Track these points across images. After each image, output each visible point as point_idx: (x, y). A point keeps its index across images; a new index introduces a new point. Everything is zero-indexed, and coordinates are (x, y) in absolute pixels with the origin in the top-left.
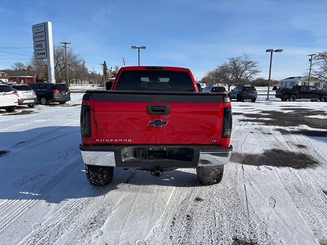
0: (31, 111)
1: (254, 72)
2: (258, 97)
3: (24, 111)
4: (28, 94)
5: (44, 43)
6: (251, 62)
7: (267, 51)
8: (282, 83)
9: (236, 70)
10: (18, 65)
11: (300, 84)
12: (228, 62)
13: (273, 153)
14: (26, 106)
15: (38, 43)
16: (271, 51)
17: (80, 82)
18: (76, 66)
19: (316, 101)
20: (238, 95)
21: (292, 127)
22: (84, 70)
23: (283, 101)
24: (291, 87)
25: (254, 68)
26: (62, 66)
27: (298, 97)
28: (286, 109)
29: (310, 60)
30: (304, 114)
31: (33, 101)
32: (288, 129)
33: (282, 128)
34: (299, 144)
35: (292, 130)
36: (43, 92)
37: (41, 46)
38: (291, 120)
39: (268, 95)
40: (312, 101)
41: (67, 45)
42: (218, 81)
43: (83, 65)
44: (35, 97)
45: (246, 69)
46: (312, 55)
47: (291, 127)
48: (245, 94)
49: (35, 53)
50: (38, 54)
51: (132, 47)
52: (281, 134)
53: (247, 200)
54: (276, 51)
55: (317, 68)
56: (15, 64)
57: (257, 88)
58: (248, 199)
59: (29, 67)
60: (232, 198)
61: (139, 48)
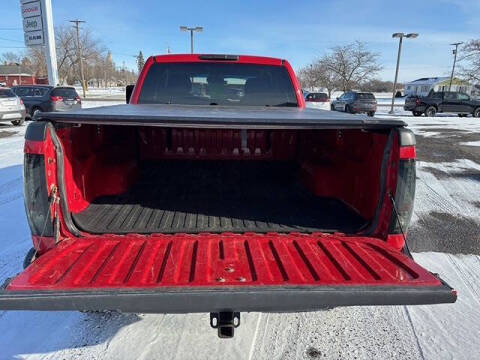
0: (15, 133)
1: (372, 70)
2: (378, 108)
3: (4, 132)
4: (11, 103)
5: (38, 20)
6: (367, 54)
7: (394, 36)
8: (409, 88)
9: (343, 67)
10: (9, 56)
11: (436, 90)
12: (330, 53)
13: (435, 222)
14: (10, 123)
15: (30, 20)
16: (401, 36)
17: (104, 83)
18: (96, 58)
19: (465, 116)
20: (347, 106)
21: (449, 164)
22: (109, 65)
23: (415, 115)
24: (426, 94)
25: (373, 64)
26: (75, 58)
27: (440, 110)
28: (427, 130)
29: (455, 52)
30: (458, 140)
31: (19, 115)
32: (442, 167)
33: (432, 165)
34: (475, 200)
35: (450, 169)
36: (36, 100)
37: (34, 24)
38: (440, 150)
39: (392, 106)
40: (460, 116)
41: (80, 25)
42: (313, 84)
43: (109, 57)
44: (23, 108)
45: (359, 65)
46: (457, 45)
47: (446, 164)
48: (358, 104)
49: (26, 36)
50: (30, 38)
51: (181, 28)
52: (435, 178)
53: (421, 353)
54: (408, 36)
55: (467, 64)
56: (4, 55)
57: (377, 95)
58: (424, 351)
59: (26, 60)
60: (388, 347)
61: (192, 30)
